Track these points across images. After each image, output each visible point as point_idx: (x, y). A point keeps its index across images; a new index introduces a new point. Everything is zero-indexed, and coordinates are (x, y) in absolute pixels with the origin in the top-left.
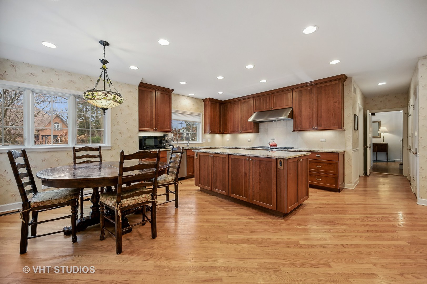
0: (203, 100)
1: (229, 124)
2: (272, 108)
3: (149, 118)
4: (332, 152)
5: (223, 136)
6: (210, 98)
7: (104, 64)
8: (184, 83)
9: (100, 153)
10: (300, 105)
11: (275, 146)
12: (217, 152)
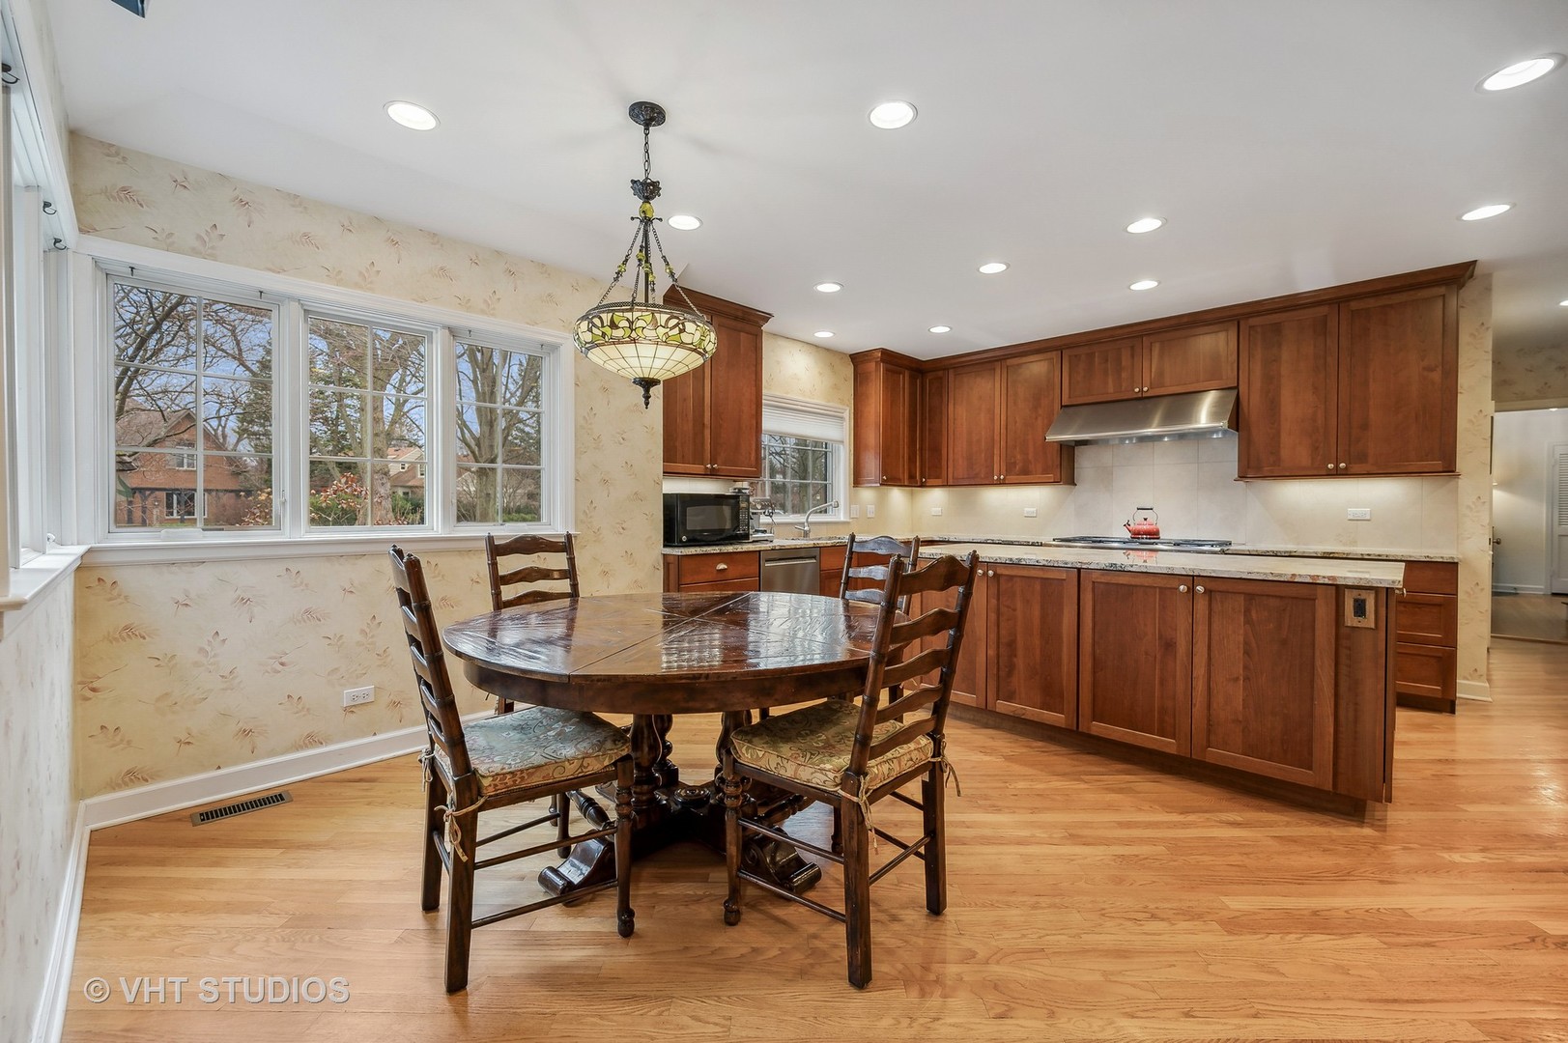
0: (850, 355)
1: (951, 451)
2: (1145, 389)
3: (691, 424)
4: (1428, 559)
5: (912, 494)
6: (885, 352)
7: (647, 199)
8: (834, 288)
9: (571, 561)
10: (1271, 381)
11: (1154, 534)
12: (1020, 560)
